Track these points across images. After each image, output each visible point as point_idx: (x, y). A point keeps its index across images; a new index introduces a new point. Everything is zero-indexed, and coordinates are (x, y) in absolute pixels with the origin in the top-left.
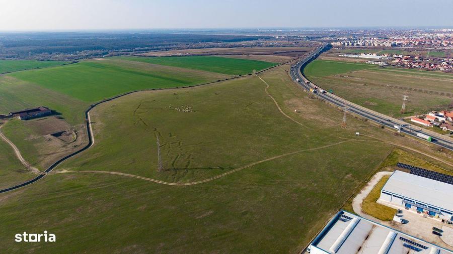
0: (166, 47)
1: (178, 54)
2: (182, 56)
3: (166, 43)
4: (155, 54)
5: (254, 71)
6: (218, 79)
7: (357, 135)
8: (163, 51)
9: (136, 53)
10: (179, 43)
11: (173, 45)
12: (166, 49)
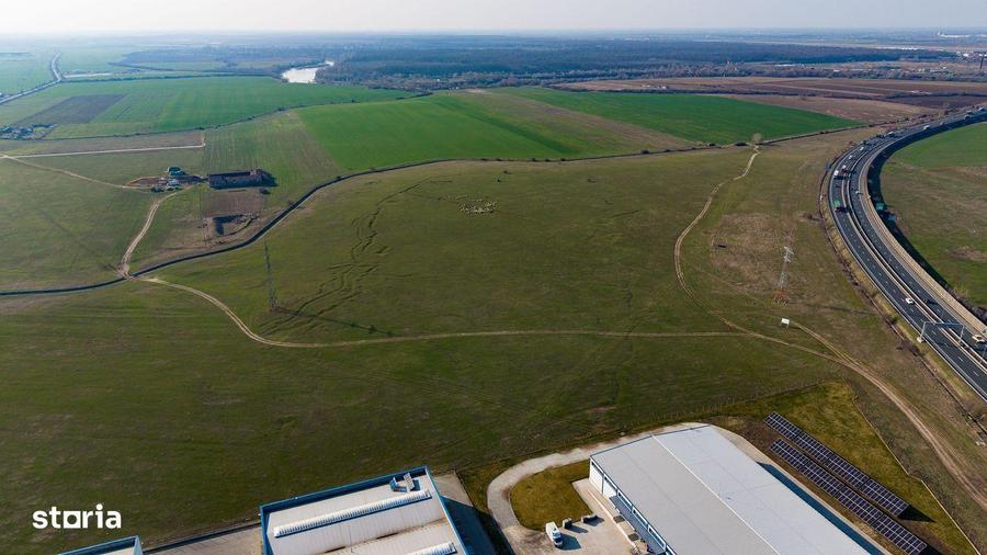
0: (629, 71)
1: (644, 87)
2: (653, 92)
3: (652, 60)
4: (588, 85)
5: (757, 137)
6: (644, 149)
7: (784, 325)
8: (621, 78)
9: (558, 83)
10: (674, 62)
11: (658, 66)
12: (630, 75)
